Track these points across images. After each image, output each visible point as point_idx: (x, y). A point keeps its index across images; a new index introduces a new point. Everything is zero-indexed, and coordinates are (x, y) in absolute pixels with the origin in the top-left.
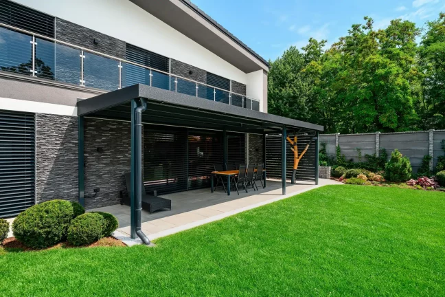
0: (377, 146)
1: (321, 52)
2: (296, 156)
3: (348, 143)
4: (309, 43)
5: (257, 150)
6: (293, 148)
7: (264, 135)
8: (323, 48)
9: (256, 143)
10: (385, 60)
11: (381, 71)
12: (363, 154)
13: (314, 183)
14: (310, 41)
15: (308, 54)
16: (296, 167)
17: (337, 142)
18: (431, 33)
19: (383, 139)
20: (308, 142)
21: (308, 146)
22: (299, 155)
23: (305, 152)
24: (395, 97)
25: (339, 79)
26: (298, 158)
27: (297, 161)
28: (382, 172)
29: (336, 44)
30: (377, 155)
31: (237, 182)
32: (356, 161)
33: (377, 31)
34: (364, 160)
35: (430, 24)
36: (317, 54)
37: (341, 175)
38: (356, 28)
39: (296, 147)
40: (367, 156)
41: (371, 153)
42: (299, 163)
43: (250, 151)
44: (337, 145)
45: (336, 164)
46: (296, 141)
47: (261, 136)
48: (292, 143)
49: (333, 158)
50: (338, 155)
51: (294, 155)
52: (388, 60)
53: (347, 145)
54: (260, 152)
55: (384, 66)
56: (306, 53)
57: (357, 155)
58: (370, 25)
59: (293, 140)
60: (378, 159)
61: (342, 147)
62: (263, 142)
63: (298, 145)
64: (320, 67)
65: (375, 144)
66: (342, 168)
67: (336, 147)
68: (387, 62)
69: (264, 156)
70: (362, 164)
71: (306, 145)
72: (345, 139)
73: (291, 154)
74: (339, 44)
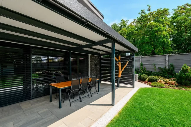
0: (167, 63)
1: (126, 25)
2: (120, 68)
3: (147, 61)
4: (121, 21)
5: (96, 65)
6: (118, 63)
7: (100, 57)
8: (127, 23)
9: (95, 61)
10: (157, 24)
11: (156, 29)
12: (157, 67)
13: (132, 86)
14: (122, 20)
15: (121, 26)
16: (120, 76)
17: (141, 61)
18: (175, 14)
19: (171, 58)
20: (128, 60)
21: (128, 62)
22: (122, 68)
23: (126, 66)
24: (162, 40)
25: (135, 34)
26: (121, 70)
27: (121, 72)
28: (174, 78)
29: (132, 22)
30: (167, 68)
31: (70, 94)
32: (153, 71)
33: (153, 12)
34: (157, 71)
35: (175, 10)
36: (124, 26)
37: (145, 80)
38: (142, 11)
39: (120, 63)
40: (160, 68)
41: (163, 67)
42: (122, 73)
43: (91, 66)
44: (141, 63)
45: (141, 73)
46: (120, 59)
47: (98, 57)
48: (117, 60)
49: (138, 69)
50: (141, 68)
51: (118, 68)
52: (159, 24)
53: (147, 62)
54: (98, 66)
55: (157, 26)
56: (120, 26)
57: (153, 68)
58: (149, 10)
59: (118, 59)
60: (169, 70)
61: (143, 63)
62: (100, 61)
63: (121, 62)
64: (126, 31)
65: (166, 61)
66: (146, 75)
67: (140, 63)
68: (158, 25)
69: (100, 69)
70: (157, 73)
71: (127, 61)
72: (145, 59)
73: (117, 67)
74: (134, 22)
